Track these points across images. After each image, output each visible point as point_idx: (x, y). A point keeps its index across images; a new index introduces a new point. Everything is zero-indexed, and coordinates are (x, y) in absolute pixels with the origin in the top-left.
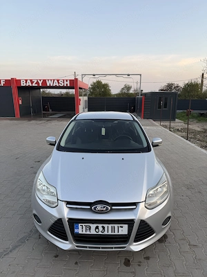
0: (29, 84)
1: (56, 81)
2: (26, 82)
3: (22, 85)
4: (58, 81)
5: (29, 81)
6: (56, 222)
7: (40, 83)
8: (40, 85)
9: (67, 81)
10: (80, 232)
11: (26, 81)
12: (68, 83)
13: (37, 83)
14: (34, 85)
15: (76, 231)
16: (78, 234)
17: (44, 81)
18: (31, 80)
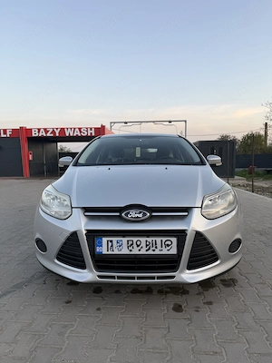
0: (43, 133)
1: (77, 130)
2: (39, 132)
3: (34, 135)
4: (80, 129)
5: (42, 130)
6: (68, 239)
7: (57, 132)
8: (57, 135)
9: (91, 129)
10: (105, 252)
11: (39, 130)
12: (93, 131)
13: (53, 132)
14: (48, 135)
15: (98, 249)
16: (101, 255)
17: (62, 130)
18: (45, 129)
